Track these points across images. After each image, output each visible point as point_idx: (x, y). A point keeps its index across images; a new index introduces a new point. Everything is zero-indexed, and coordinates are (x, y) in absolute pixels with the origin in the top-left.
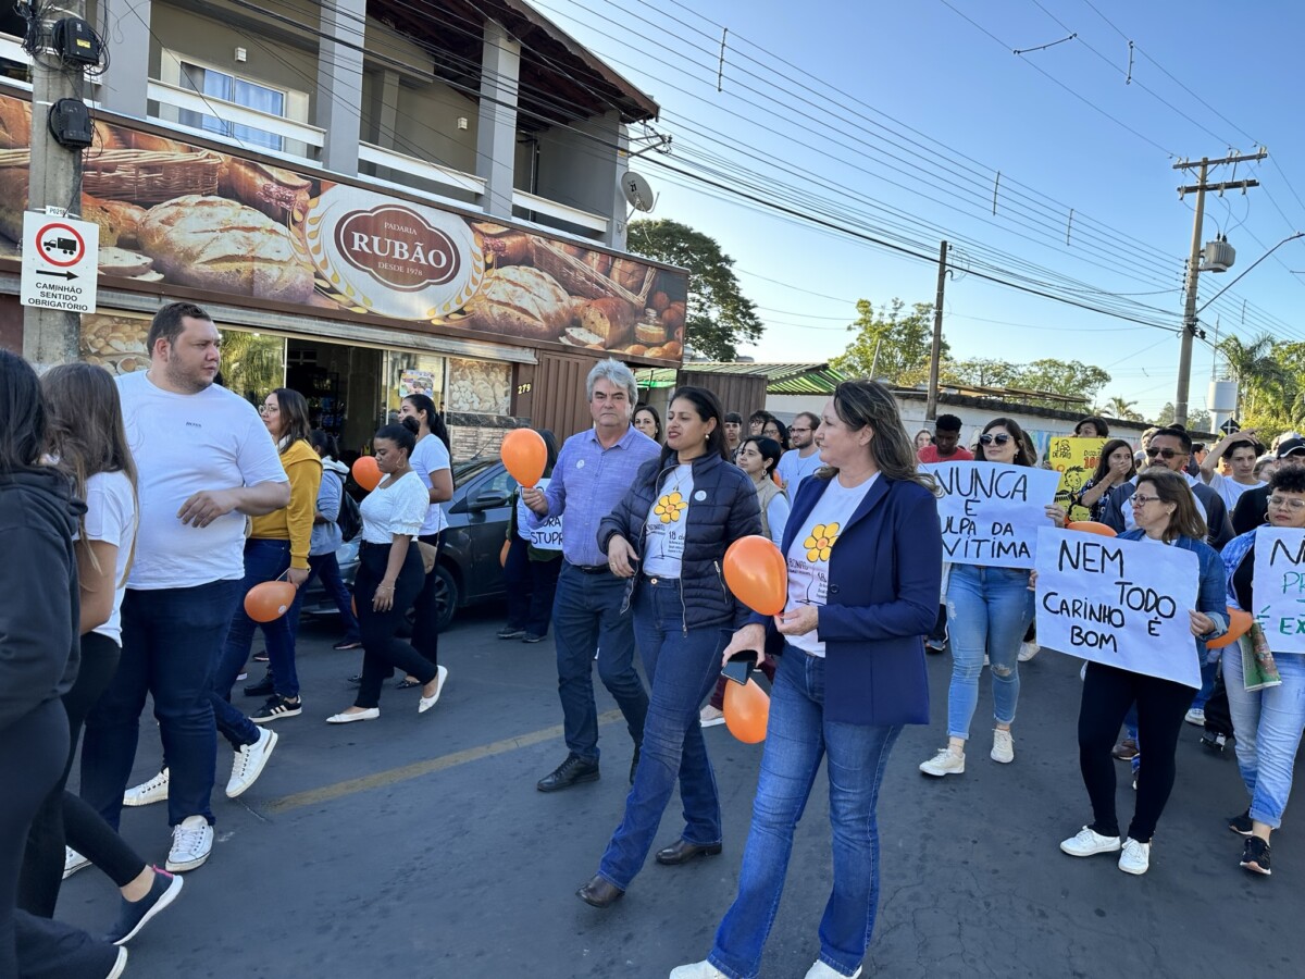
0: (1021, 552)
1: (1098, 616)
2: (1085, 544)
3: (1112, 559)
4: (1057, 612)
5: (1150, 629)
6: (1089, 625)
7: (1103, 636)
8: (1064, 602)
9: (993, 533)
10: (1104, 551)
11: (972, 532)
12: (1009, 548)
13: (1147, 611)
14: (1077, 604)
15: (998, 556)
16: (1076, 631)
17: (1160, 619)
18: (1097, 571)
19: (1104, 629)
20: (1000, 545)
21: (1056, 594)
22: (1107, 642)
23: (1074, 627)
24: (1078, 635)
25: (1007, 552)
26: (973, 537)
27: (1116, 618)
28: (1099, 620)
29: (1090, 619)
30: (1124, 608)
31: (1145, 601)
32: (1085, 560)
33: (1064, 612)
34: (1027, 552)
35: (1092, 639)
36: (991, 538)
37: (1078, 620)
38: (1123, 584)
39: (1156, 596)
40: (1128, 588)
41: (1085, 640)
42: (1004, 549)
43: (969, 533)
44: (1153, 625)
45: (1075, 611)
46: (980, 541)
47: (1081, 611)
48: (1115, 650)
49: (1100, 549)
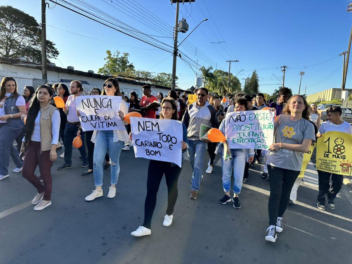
0: (115, 125)
1: (153, 145)
2: (146, 122)
3: (155, 126)
4: (140, 146)
5: (170, 148)
6: (151, 148)
7: (156, 151)
8: (142, 142)
9: (105, 120)
10: (152, 124)
11: (99, 119)
12: (111, 124)
13: (169, 142)
14: (146, 142)
15: (109, 127)
16: (147, 151)
17: (173, 144)
18: (150, 131)
19: (156, 149)
20: (108, 123)
21: (139, 140)
22: (157, 153)
23: (146, 150)
24: (148, 152)
25: (111, 125)
26: (100, 121)
27: (159, 145)
28: (154, 146)
29: (151, 146)
30: (161, 142)
31: (167, 139)
32: (146, 127)
33: (143, 145)
34: (116, 125)
35: (152, 153)
36: (105, 121)
37: (147, 148)
38: (160, 134)
39: (170, 137)
40: (161, 135)
41: (150, 153)
42: (110, 124)
43: (98, 120)
44: (171, 146)
45: (146, 145)
46: (102, 122)
47: (148, 144)
48: (160, 155)
49: (151, 123)
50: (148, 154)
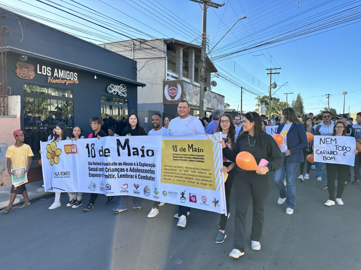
1: (330, 153)
2: (326, 138)
3: (333, 141)
4: (319, 154)
5: (344, 154)
6: (328, 156)
14: (324, 152)
17: (347, 152)
18: (329, 144)
19: (332, 156)
21: (319, 150)
22: (332, 159)
27: (335, 153)
30: (337, 151)
31: (343, 148)
32: (326, 142)
37: (325, 155)
40: (338, 147)
41: (327, 159)
48: (335, 160)
49: (330, 139)
50: (325, 159)
